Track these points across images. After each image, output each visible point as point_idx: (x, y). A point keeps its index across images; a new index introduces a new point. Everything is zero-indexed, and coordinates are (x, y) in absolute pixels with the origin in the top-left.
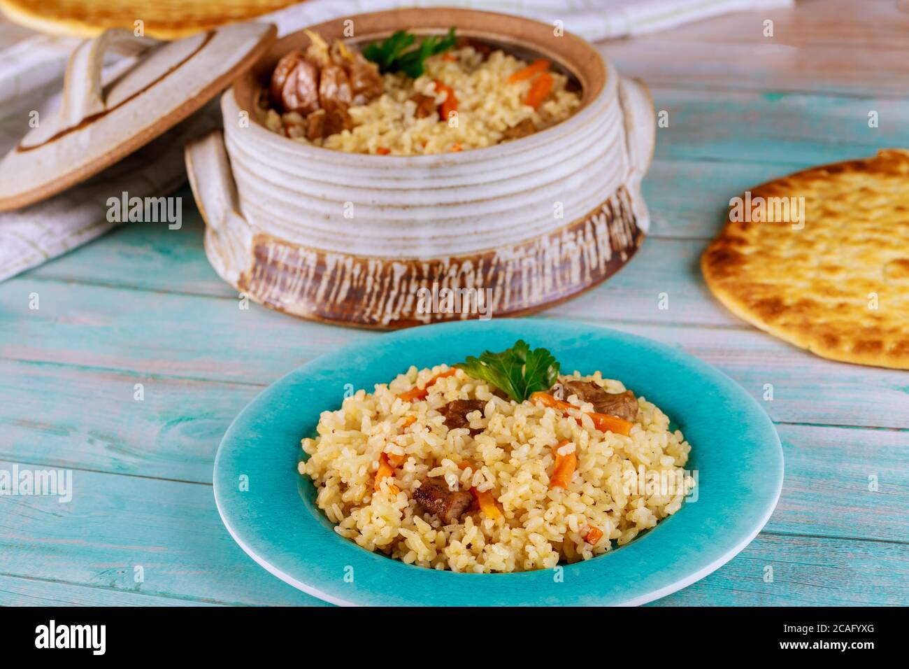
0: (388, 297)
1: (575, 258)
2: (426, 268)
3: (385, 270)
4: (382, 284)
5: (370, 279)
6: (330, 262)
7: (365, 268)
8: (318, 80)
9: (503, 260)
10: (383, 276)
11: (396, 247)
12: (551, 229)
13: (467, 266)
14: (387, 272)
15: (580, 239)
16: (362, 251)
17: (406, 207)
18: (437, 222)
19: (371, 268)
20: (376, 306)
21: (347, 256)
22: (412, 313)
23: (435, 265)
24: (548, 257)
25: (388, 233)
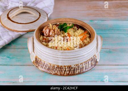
0: (54, 70)
1: (85, 67)
2: (60, 67)
3: (53, 66)
4: (53, 68)
5: (51, 67)
6: (46, 63)
7: (51, 65)
8: (49, 32)
9: (72, 67)
10: (53, 67)
11: (56, 63)
12: (81, 63)
13: (66, 67)
14: (54, 66)
15: (86, 64)
16: (50, 63)
17: (57, 58)
18: (62, 60)
19: (52, 65)
20: (52, 71)
21: (48, 63)
22: (57, 73)
23: (61, 66)
24: (80, 67)
25: (55, 61)
